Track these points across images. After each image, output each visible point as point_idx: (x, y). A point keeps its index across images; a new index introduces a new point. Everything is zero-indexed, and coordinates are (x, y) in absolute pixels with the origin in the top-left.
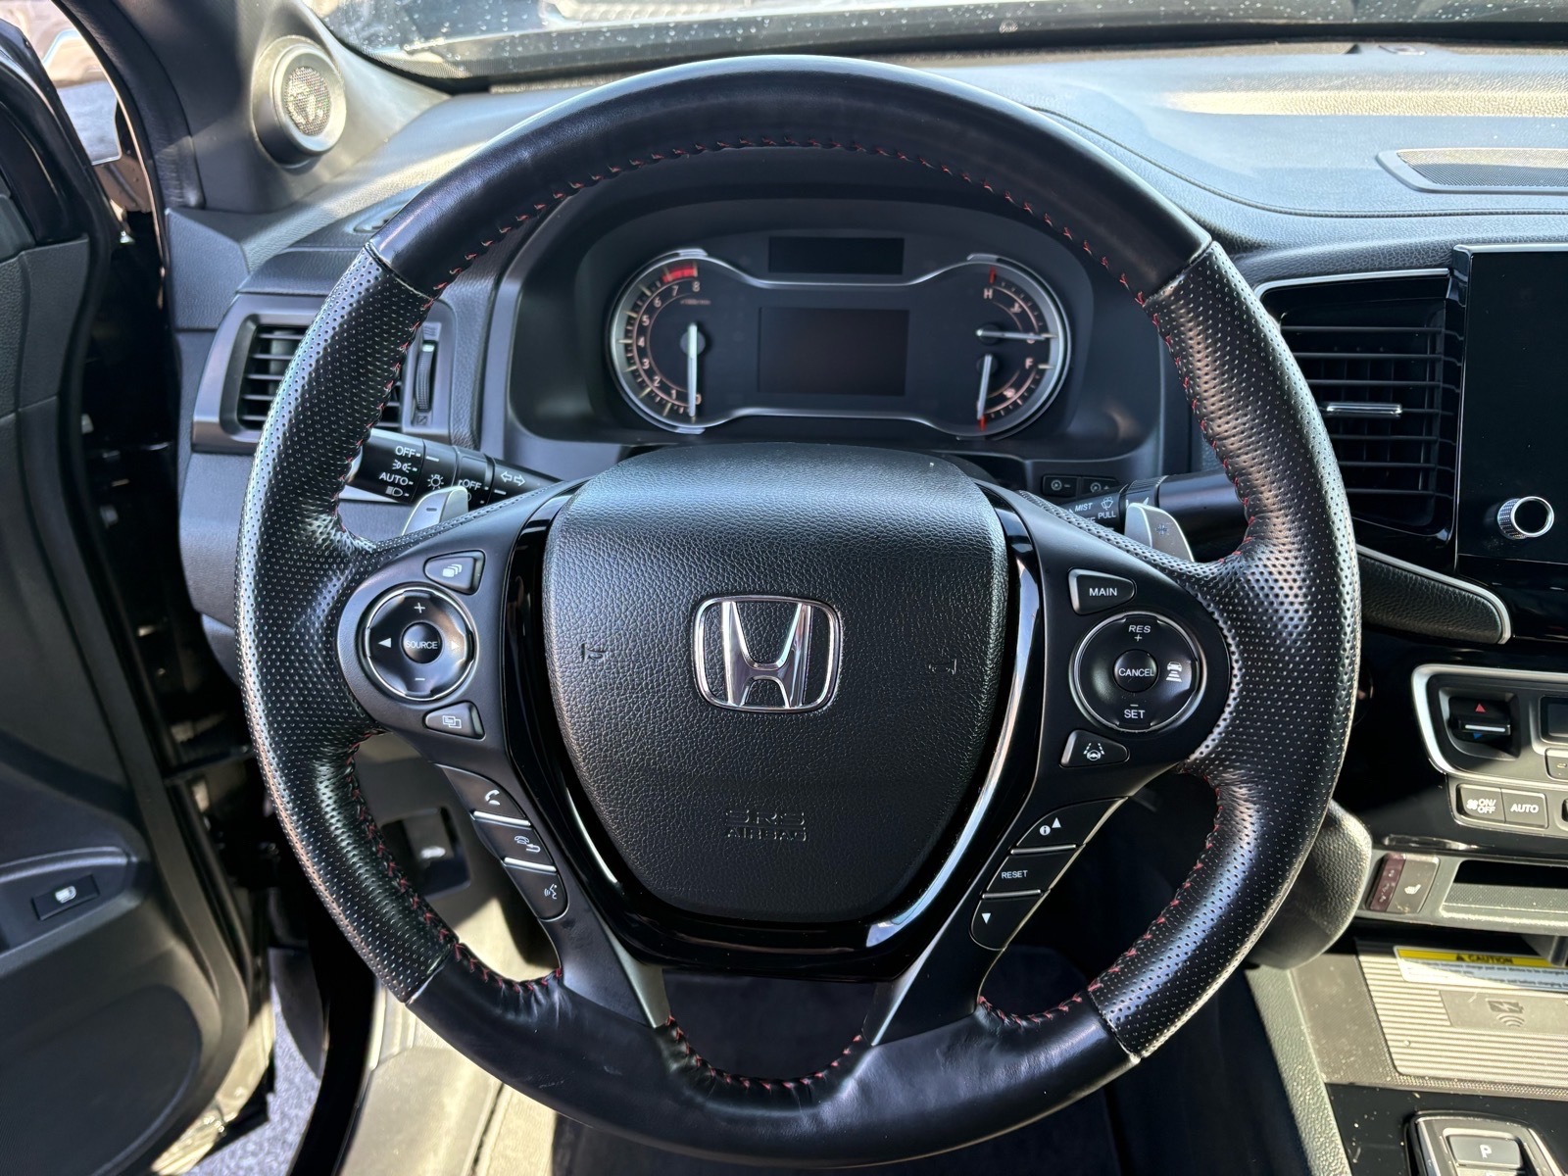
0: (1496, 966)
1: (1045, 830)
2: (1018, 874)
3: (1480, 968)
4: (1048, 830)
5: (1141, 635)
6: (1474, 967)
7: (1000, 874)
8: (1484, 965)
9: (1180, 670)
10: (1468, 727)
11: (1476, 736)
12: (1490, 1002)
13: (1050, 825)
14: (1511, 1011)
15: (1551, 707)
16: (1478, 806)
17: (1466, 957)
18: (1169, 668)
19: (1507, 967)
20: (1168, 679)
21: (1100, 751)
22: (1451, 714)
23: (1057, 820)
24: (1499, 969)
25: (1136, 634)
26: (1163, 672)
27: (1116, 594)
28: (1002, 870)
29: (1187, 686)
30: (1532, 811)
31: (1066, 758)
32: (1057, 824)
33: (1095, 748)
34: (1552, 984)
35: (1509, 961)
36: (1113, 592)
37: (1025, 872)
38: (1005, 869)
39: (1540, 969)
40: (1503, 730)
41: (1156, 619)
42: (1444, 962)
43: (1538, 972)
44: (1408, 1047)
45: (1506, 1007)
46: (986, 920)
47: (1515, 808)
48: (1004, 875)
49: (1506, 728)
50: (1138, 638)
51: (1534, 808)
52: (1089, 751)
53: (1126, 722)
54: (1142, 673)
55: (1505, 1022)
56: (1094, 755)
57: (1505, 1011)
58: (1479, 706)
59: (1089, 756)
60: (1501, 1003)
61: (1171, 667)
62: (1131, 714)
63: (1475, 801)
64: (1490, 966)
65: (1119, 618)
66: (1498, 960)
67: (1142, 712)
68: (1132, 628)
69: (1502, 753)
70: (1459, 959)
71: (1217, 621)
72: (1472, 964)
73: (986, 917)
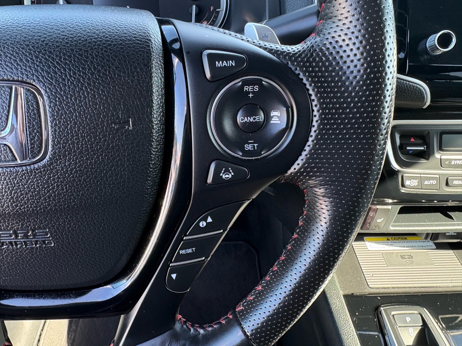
0: (401, 241)
1: (203, 224)
2: (189, 251)
3: (396, 242)
4: (205, 224)
5: (253, 93)
6: (393, 242)
7: (179, 252)
8: (397, 241)
9: (279, 115)
10: (408, 148)
11: (410, 152)
12: (400, 255)
13: (206, 221)
14: (409, 258)
15: (444, 136)
16: (411, 183)
17: (389, 239)
18: (272, 115)
19: (405, 241)
20: (271, 122)
21: (230, 173)
22: (400, 143)
23: (209, 217)
24: (402, 242)
25: (249, 93)
26: (268, 118)
27: (234, 65)
28: (179, 250)
29: (284, 126)
30: (433, 183)
31: (210, 180)
32: (209, 220)
33: (227, 171)
34: (422, 246)
35: (406, 239)
36: (232, 63)
37: (194, 249)
38: (181, 249)
39: (418, 241)
40: (423, 148)
41: (262, 80)
42: (382, 242)
43: (417, 242)
44: (372, 277)
45: (407, 257)
46: (174, 278)
47: (426, 183)
48: (181, 252)
49: (424, 147)
50: (251, 95)
51: (434, 182)
52: (223, 173)
53: (246, 153)
54: (254, 119)
55: (407, 263)
56: (227, 176)
57: (406, 258)
58: (412, 138)
59: (224, 177)
60: (405, 256)
61: (273, 113)
62: (248, 147)
63: (409, 181)
64: (399, 241)
65: (238, 82)
66: (402, 239)
67: (256, 145)
68: (246, 88)
69: (421, 159)
70: (388, 240)
71: (302, 79)
72: (392, 241)
73: (174, 276)
